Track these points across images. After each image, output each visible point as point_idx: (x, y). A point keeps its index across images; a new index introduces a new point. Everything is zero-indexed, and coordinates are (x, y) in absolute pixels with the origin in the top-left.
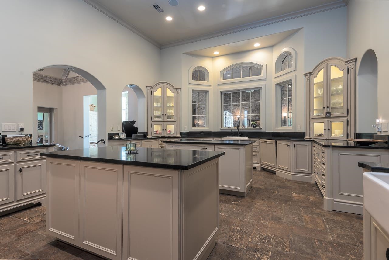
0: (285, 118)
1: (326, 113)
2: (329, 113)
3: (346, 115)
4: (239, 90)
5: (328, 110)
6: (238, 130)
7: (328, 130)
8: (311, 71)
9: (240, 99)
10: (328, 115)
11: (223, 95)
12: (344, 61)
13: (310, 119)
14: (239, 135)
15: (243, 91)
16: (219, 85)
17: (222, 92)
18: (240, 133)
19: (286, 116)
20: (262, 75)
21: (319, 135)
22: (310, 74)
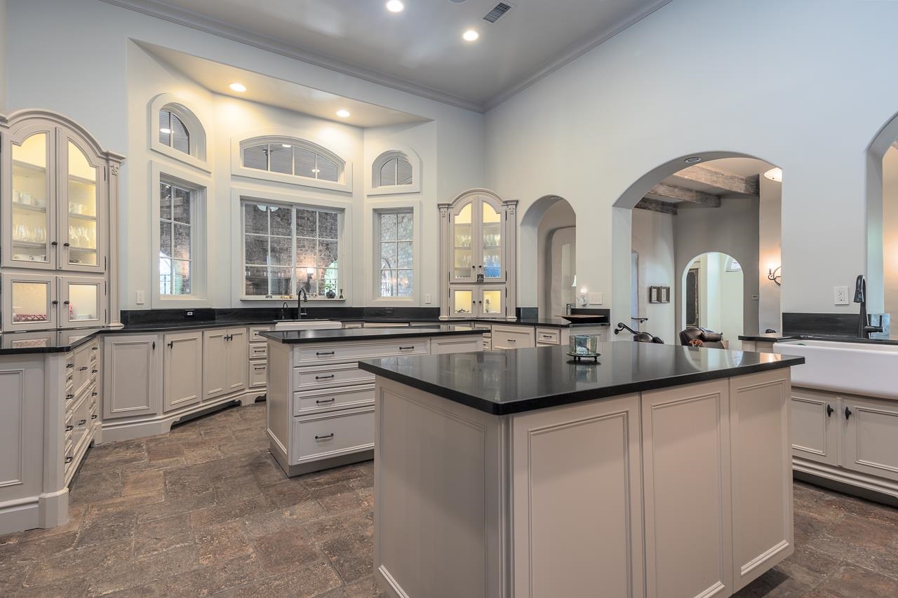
0: (310, 277)
1: (478, 276)
2: (482, 276)
3: (504, 281)
4: (291, 205)
5: (481, 272)
6: (299, 304)
7: (478, 303)
8: (451, 203)
9: (294, 226)
10: (480, 280)
11: (244, 208)
12: (501, 200)
13: (448, 285)
14: (302, 316)
15: (299, 208)
16: (235, 177)
17: (243, 199)
18: (303, 310)
19: (312, 274)
20: (342, 182)
21: (459, 312)
22: (449, 206)
